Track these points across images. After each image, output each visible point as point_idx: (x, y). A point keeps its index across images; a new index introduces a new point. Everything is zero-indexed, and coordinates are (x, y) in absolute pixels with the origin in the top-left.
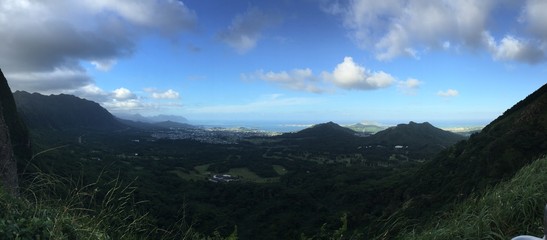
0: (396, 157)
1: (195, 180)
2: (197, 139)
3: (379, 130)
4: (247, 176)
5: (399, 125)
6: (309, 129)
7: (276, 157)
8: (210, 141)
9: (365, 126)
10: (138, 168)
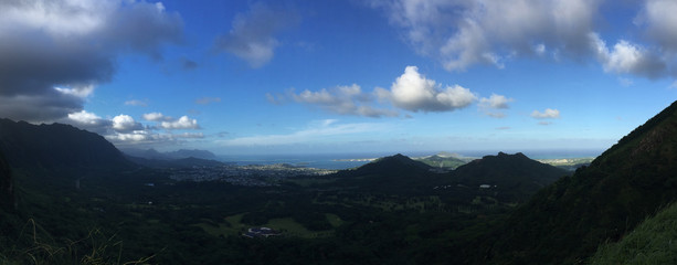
0: (482, 199)
1: (226, 236)
2: (227, 181)
3: (461, 164)
4: (291, 229)
5: (484, 157)
6: (371, 164)
7: (330, 203)
8: (245, 183)
9: (442, 159)
10: (152, 221)
